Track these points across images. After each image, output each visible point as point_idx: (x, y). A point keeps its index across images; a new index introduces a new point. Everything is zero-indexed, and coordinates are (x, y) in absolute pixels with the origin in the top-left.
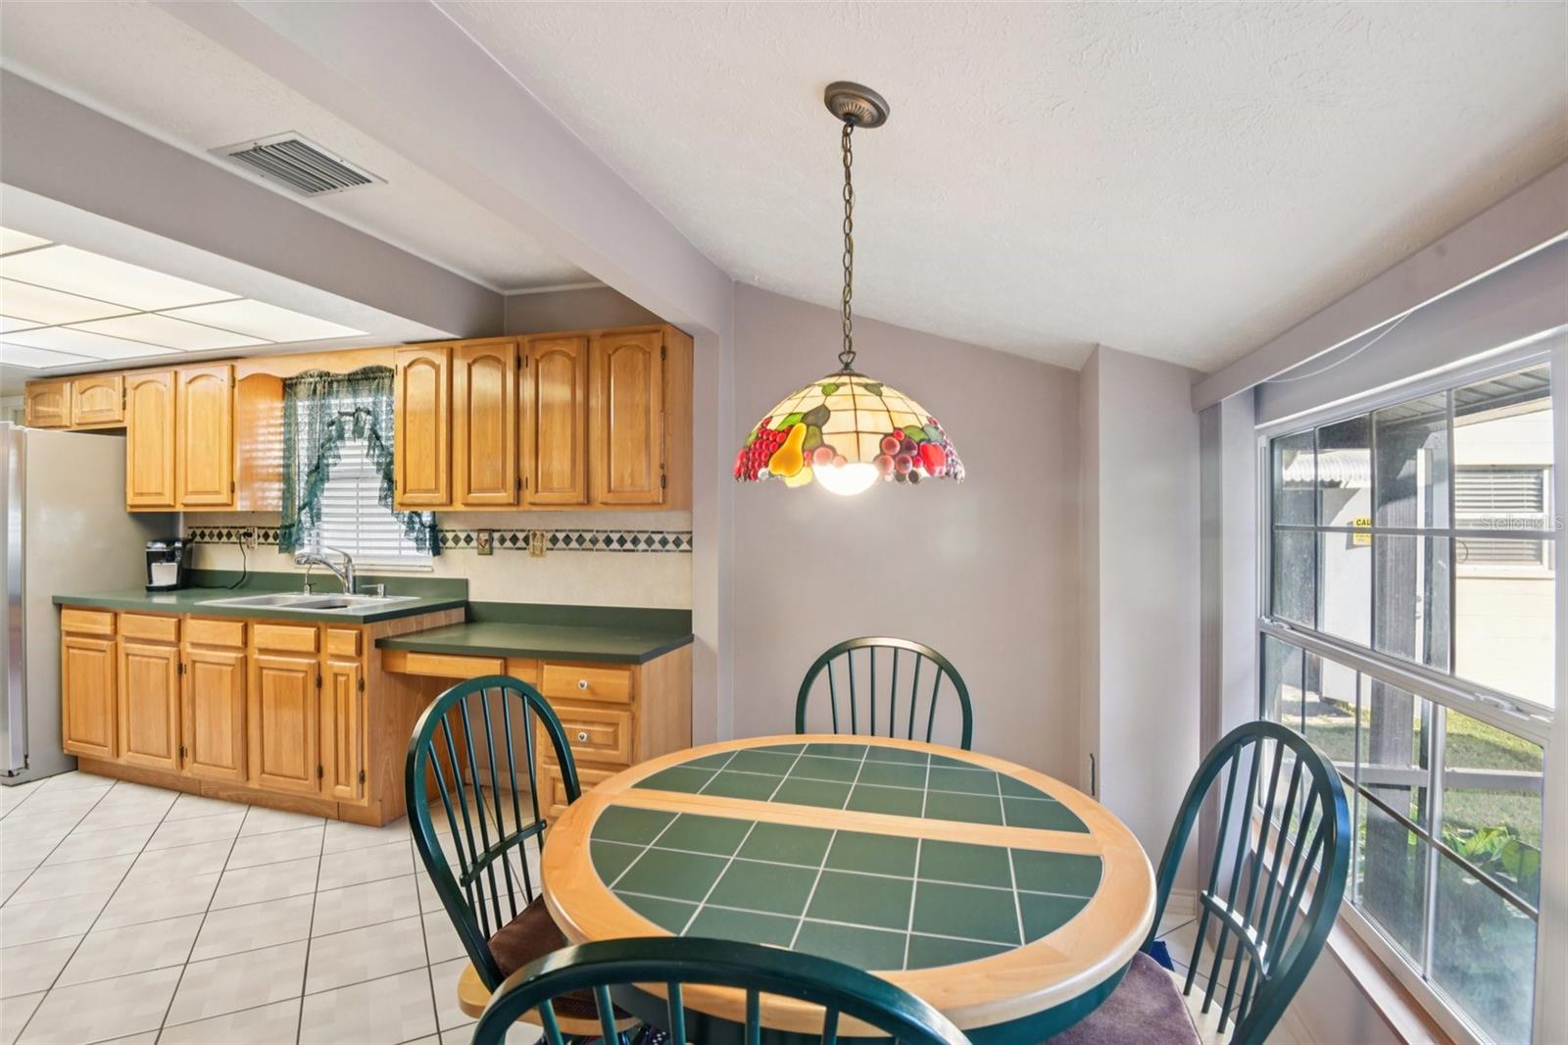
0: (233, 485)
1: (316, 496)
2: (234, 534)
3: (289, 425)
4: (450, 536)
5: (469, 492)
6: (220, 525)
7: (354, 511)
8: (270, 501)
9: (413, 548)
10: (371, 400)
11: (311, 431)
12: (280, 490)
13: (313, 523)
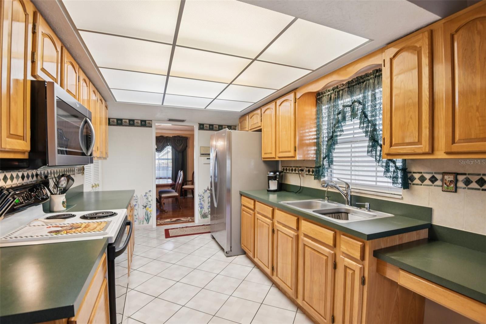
0: (295, 147)
1: (331, 152)
2: (297, 170)
3: (319, 118)
4: (417, 176)
5: (453, 142)
6: (292, 166)
7: (349, 159)
8: (310, 155)
9: (390, 183)
10: (361, 96)
11: (329, 119)
12: (315, 150)
13: (329, 166)
